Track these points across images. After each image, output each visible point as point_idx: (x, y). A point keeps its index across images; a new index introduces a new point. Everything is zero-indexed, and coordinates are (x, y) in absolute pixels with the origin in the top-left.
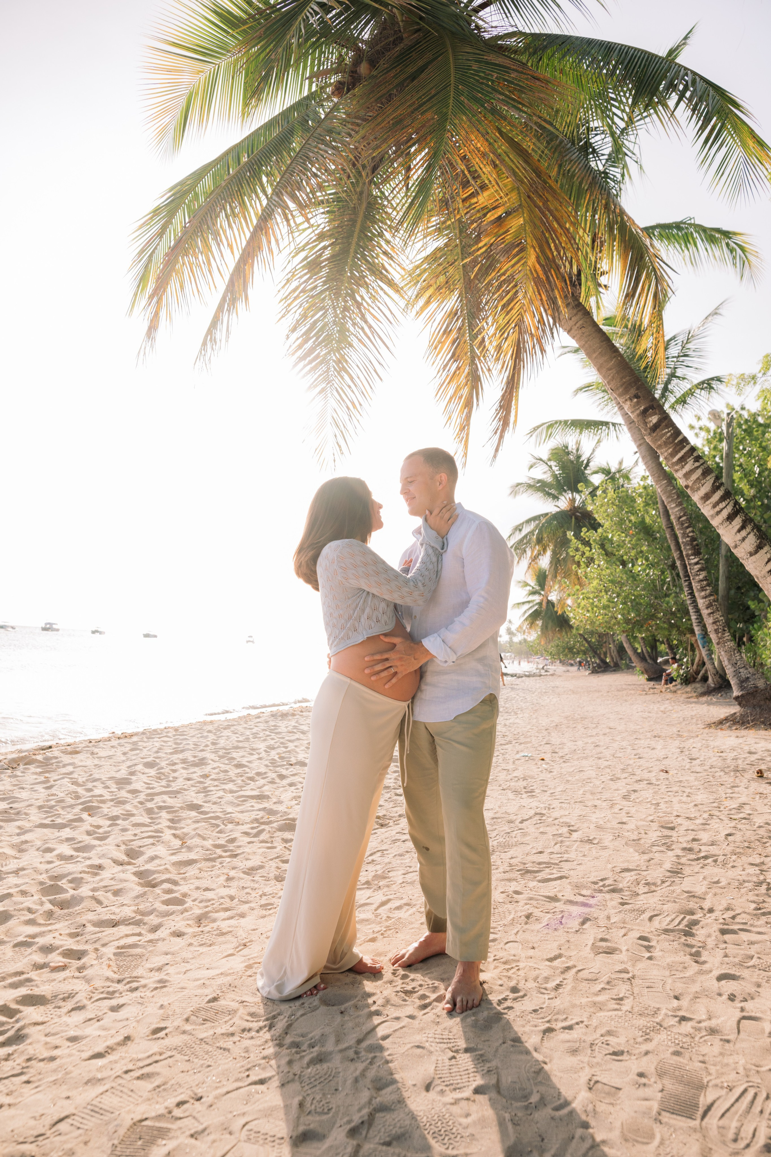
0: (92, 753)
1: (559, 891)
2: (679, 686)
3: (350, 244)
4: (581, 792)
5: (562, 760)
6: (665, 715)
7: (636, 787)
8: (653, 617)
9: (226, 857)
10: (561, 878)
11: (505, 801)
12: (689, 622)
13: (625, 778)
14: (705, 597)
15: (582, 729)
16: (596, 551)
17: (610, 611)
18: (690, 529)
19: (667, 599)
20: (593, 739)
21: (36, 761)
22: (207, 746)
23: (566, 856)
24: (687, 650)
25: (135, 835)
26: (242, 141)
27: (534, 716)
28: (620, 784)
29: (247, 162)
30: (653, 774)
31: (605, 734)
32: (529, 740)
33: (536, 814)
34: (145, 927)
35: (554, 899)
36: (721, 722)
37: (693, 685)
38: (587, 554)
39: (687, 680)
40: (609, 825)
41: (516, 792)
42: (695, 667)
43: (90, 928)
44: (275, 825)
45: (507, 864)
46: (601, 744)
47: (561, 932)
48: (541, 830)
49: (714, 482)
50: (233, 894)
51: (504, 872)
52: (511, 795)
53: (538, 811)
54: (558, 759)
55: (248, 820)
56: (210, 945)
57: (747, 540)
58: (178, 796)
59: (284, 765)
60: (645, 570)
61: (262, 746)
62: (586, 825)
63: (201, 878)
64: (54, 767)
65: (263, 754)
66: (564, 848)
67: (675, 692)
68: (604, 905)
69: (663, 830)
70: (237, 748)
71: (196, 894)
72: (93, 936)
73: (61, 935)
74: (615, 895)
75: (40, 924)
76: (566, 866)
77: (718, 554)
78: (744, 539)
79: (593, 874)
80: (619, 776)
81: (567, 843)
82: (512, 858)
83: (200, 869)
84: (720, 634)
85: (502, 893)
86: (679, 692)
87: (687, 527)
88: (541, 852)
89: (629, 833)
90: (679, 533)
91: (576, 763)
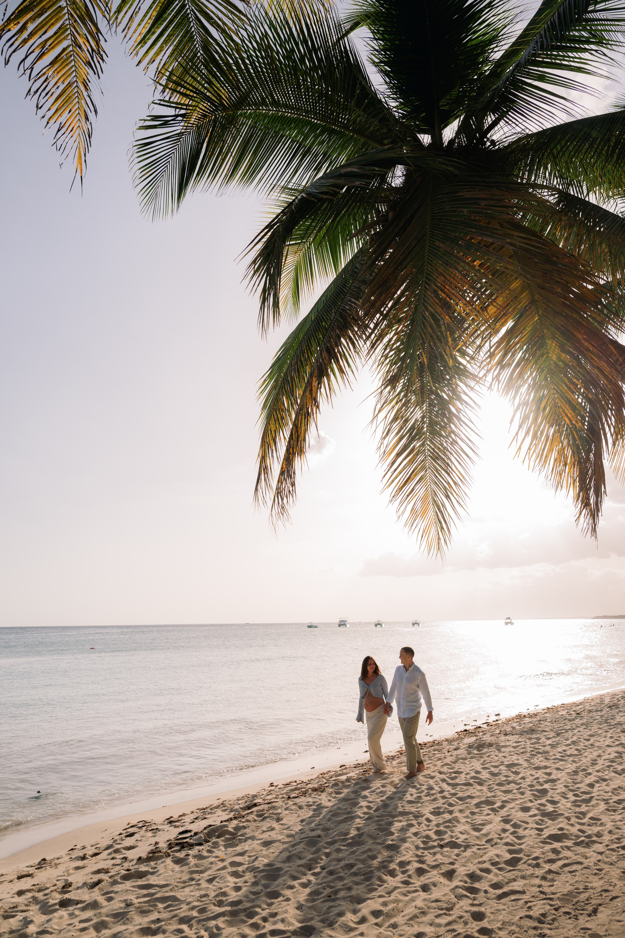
59: (433, 847)
61: (426, 810)
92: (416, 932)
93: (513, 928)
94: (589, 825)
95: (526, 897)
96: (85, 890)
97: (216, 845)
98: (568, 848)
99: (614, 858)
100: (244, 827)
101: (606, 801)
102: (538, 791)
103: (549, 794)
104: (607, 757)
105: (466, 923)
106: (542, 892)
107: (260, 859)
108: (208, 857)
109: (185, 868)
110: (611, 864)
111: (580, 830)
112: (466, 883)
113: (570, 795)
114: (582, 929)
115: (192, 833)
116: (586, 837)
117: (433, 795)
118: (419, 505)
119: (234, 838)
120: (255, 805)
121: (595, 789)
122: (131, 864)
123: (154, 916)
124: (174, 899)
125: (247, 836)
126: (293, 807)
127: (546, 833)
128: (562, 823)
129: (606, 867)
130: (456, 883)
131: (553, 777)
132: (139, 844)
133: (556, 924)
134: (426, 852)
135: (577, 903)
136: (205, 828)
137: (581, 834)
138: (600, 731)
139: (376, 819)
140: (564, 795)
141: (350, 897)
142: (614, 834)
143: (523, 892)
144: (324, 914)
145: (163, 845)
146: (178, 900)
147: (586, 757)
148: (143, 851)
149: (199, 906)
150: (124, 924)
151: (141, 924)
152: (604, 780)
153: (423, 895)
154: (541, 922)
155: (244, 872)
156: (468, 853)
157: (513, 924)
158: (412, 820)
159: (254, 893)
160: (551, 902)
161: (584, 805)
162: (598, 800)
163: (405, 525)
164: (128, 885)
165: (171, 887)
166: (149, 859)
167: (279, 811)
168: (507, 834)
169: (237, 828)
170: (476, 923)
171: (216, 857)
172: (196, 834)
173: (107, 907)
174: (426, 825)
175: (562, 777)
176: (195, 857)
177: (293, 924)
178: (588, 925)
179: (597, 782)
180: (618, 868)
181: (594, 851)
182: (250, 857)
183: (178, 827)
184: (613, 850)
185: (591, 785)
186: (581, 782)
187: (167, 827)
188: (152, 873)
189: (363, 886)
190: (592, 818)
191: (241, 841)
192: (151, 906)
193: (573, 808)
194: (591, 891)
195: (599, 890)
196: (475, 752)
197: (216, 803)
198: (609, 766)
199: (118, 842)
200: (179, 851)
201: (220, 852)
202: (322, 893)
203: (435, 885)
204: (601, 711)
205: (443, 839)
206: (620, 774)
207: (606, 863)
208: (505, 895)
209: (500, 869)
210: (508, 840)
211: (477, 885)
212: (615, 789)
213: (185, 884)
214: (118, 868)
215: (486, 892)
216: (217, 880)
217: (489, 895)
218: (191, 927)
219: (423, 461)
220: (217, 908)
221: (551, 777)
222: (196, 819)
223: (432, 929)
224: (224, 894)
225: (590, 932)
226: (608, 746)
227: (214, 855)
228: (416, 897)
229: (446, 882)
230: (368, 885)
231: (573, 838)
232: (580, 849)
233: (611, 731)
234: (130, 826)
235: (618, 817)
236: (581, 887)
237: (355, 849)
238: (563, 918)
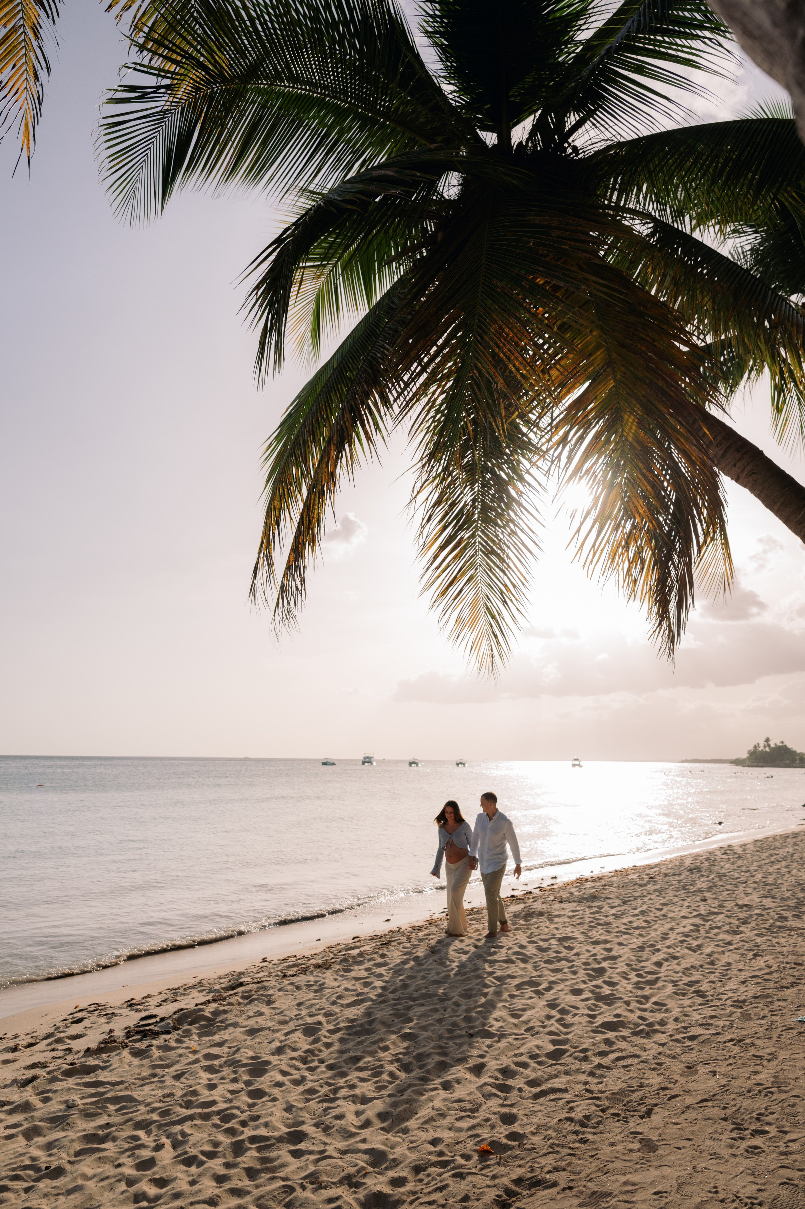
61: (455, 992)
92: (430, 1138)
93: (549, 1132)
94: (652, 1011)
95: (568, 1096)
96: (15, 1088)
97: (187, 1034)
98: (624, 1038)
99: (677, 1050)
100: (225, 1012)
101: (675, 983)
102: (593, 970)
103: (607, 974)
104: (681, 930)
105: (493, 1127)
106: (587, 1091)
107: (243, 1050)
108: (177, 1048)
109: (146, 1062)
110: (674, 1057)
111: (640, 1017)
112: (497, 1079)
113: (633, 976)
114: (632, 1133)
115: (158, 1019)
116: (647, 1025)
117: (465, 974)
118: (467, 612)
119: (211, 1025)
120: (241, 984)
121: (663, 969)
122: (76, 1056)
123: (103, 1120)
124: (130, 1099)
125: (228, 1022)
126: (289, 988)
127: (599, 1020)
128: (620, 1009)
129: (667, 1061)
130: (485, 1079)
131: (614, 953)
132: (89, 1032)
133: (601, 1127)
134: (451, 1043)
135: (628, 1103)
136: (175, 1013)
137: (641, 1022)
138: (676, 899)
139: (392, 1002)
140: (625, 976)
141: (353, 1096)
142: (681, 1022)
143: (566, 1091)
144: (320, 1116)
145: (119, 1034)
146: (135, 1100)
147: (656, 930)
148: (93, 1040)
149: (160, 1108)
150: (63, 1130)
151: (84, 1130)
152: (675, 958)
153: (443, 1094)
154: (583, 1125)
155: (221, 1066)
156: (503, 1044)
157: (549, 1128)
158: (436, 1004)
159: (232, 1092)
160: (598, 1102)
161: (648, 988)
162: (665, 981)
163: (449, 637)
164: (71, 1082)
165: (126, 1085)
166: (99, 1051)
167: (271, 992)
168: (552, 1021)
169: (216, 1013)
170: (505, 1127)
171: (187, 1048)
172: (162, 1019)
173: (42, 1110)
174: (453, 1010)
175: (624, 954)
176: (159, 1048)
177: (278, 1129)
178: (639, 1129)
179: (666, 960)
180: (681, 1062)
181: (655, 1042)
182: (230, 1048)
183: (140, 1011)
184: (678, 1041)
185: (659, 964)
186: (647, 960)
187: (125, 1011)
188: (104, 1068)
189: (369, 1083)
190: (655, 1003)
191: (219, 1029)
192: (99, 1108)
193: (634, 991)
194: (647, 1089)
195: (656, 1088)
196: (522, 922)
197: (191, 982)
198: (682, 942)
199: (62, 1029)
200: (140, 1040)
201: (192, 1042)
202: (318, 1092)
203: (458, 1082)
204: (680, 874)
205: (473, 1027)
206: (695, 951)
207: (667, 1056)
208: (543, 1093)
209: (540, 1063)
210: (552, 1029)
211: (510, 1082)
212: (687, 969)
213: (144, 1081)
214: (59, 1061)
215: (520, 1090)
216: (186, 1076)
217: (523, 1094)
218: (149, 1133)
219: (473, 556)
220: (184, 1110)
221: (611, 954)
222: (164, 1001)
223: (451, 1134)
224: (195, 1093)
225: (640, 1137)
226: (684, 917)
227: (184, 1045)
228: (435, 1096)
229: (473, 1078)
230: (376, 1082)
231: (631, 1026)
232: (639, 1040)
233: (689, 899)
234: (78, 1009)
235: (688, 1002)
236: (635, 1084)
237: (363, 1038)
238: (611, 1120)
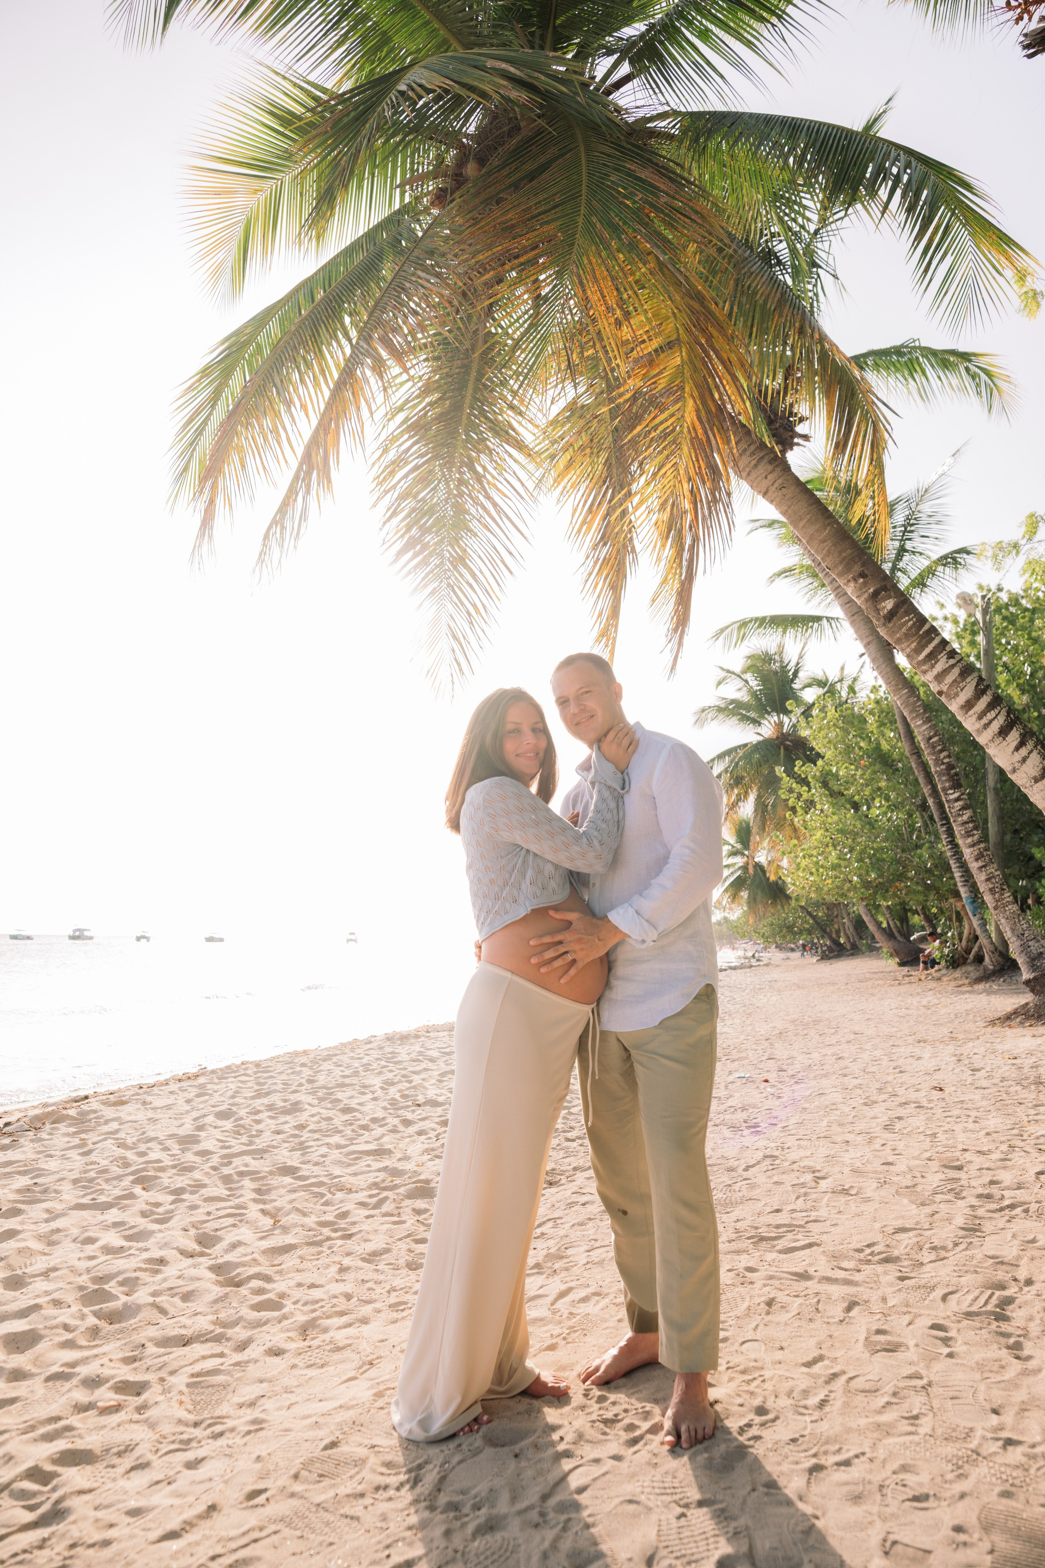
0: (144, 1103)
1: (810, 1265)
2: (944, 972)
3: (463, 397)
4: (825, 1123)
5: (793, 1081)
6: (929, 1012)
7: (901, 1112)
8: (902, 877)
9: (337, 1238)
10: (810, 1245)
11: (720, 1142)
12: (952, 882)
13: (884, 1101)
14: (973, 845)
15: (817, 1037)
16: (816, 792)
17: (841, 872)
18: (945, 753)
19: (919, 851)
20: (833, 1050)
21: (68, 1117)
22: (301, 1085)
23: (813, 1214)
24: (951, 920)
25: (209, 1214)
26: (316, 274)
27: (748, 1022)
28: (878, 1109)
29: (323, 299)
30: (923, 1093)
31: (849, 1042)
32: (744, 1055)
33: (766, 1157)
34: (229, 1344)
35: (804, 1276)
36: (1008, 1018)
37: (964, 969)
38: (805, 796)
39: (954, 962)
40: (869, 1168)
41: (734, 1128)
42: (964, 943)
43: (151, 1349)
44: (402, 1190)
45: (731, 1230)
46: (845, 1055)
47: (818, 1324)
48: (775, 1179)
49: (978, 684)
50: (350, 1291)
51: (729, 1242)
52: (727, 1133)
53: (768, 1152)
54: (787, 1079)
55: (364, 1185)
56: (322, 1366)
57: (1028, 761)
58: (265, 1156)
59: (408, 1106)
60: (885, 813)
61: (376, 1081)
62: (836, 1169)
63: (303, 1270)
64: (93, 1124)
65: (379, 1093)
66: (810, 1204)
67: (940, 979)
68: (875, 1282)
69: (946, 1171)
70: (343, 1085)
71: (297, 1294)
72: (157, 1361)
73: (111, 1360)
74: (889, 1266)
75: (81, 1347)
76: (815, 1228)
77: (985, 786)
78: (1024, 760)
79: (855, 1238)
80: (875, 1098)
81: (814, 1196)
82: (738, 1220)
83: (301, 1257)
84: (997, 895)
85: (729, 1270)
86: (945, 979)
87: (941, 751)
88: (778, 1211)
89: (900, 1178)
90: (930, 759)
91: (813, 1083)
